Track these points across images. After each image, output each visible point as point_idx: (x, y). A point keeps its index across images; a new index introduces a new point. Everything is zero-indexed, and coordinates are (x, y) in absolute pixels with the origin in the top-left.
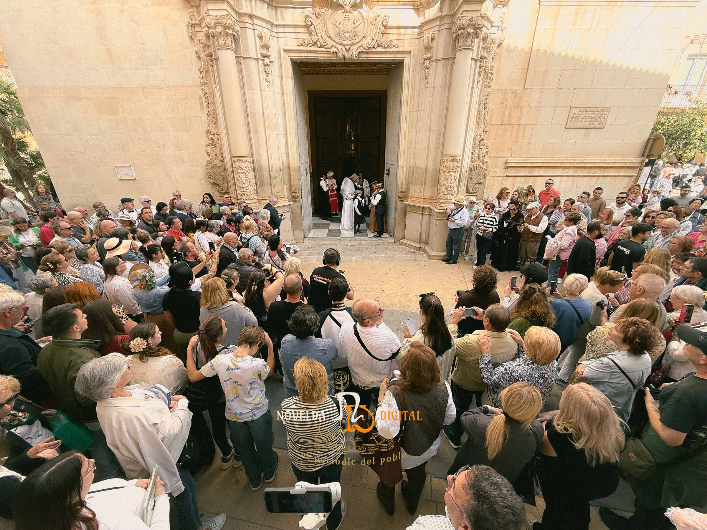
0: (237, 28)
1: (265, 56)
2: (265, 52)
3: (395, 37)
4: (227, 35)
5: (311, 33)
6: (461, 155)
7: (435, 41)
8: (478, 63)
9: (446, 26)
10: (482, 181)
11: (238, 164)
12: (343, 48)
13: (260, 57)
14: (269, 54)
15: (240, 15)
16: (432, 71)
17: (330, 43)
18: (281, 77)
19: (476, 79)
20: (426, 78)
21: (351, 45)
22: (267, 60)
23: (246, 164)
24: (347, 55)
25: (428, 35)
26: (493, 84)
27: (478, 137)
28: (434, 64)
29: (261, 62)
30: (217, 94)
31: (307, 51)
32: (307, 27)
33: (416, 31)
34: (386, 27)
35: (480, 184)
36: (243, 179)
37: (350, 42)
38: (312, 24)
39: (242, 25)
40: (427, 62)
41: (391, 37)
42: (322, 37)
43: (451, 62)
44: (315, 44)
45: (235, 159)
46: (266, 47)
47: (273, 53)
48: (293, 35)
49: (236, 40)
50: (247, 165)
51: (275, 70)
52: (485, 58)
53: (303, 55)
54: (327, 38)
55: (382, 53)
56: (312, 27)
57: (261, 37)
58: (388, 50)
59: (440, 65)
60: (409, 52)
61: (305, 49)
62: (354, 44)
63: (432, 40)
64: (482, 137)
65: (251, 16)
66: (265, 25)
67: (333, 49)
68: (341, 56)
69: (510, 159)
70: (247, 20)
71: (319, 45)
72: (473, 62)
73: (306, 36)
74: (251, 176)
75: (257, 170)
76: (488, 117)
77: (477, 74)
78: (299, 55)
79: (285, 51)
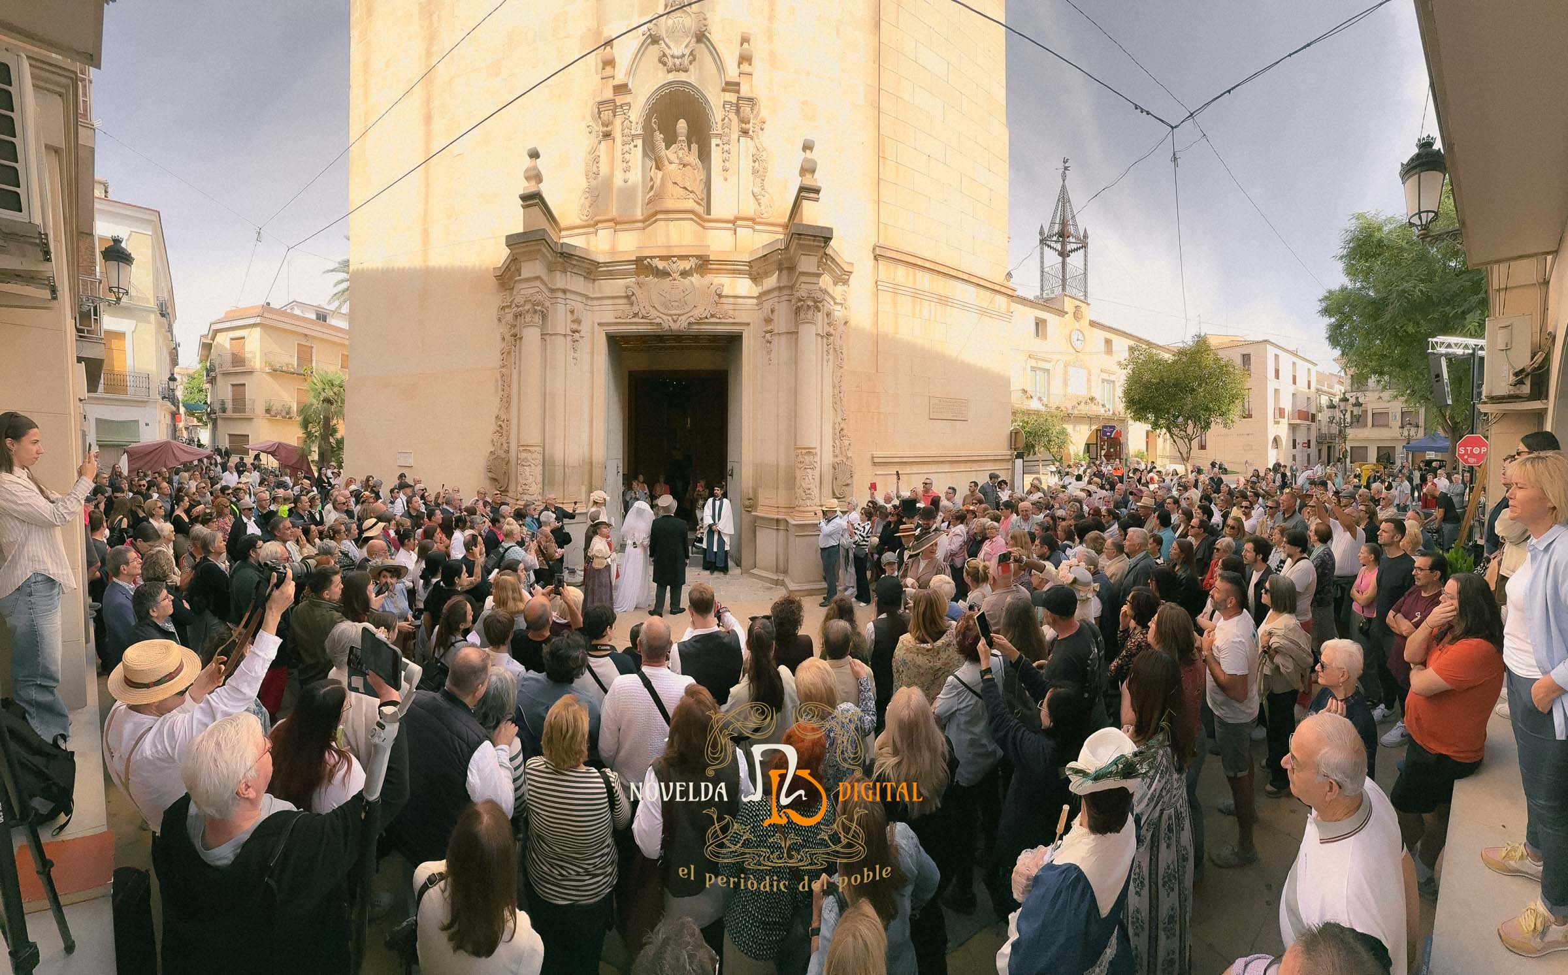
0: (547, 304)
1: (574, 332)
2: (575, 326)
3: (731, 307)
4: (535, 312)
5: (632, 304)
6: (819, 447)
7: (776, 313)
8: (825, 339)
9: (786, 298)
10: (849, 482)
11: (524, 455)
12: (670, 318)
13: (569, 332)
14: (579, 328)
15: (553, 291)
16: (774, 346)
17: (654, 313)
18: (592, 353)
19: (825, 357)
20: (769, 353)
21: (679, 315)
22: (576, 335)
23: (534, 456)
24: (675, 327)
25: (767, 306)
26: (845, 365)
27: (836, 426)
28: (776, 338)
29: (569, 338)
30: (515, 377)
31: (626, 323)
32: (628, 297)
33: (755, 301)
34: (720, 296)
35: (847, 485)
36: (528, 474)
37: (678, 312)
38: (633, 294)
39: (553, 301)
40: (768, 335)
41: (726, 307)
42: (644, 307)
43: (794, 336)
44: (636, 315)
45: (521, 448)
46: (578, 321)
47: (585, 328)
48: (610, 307)
49: (544, 316)
50: (535, 458)
51: (585, 346)
52: (831, 335)
53: (619, 327)
54: (651, 309)
55: (717, 324)
56: (634, 297)
57: (572, 312)
58: (723, 320)
59: (784, 338)
60: (748, 324)
61: (623, 321)
62: (683, 314)
63: (772, 311)
65: (564, 291)
66: (579, 298)
67: (658, 321)
68: (667, 327)
69: (876, 454)
70: (560, 295)
71: (641, 316)
72: (819, 338)
73: (628, 307)
74: (538, 470)
75: (547, 464)
77: (825, 353)
78: (616, 328)
79: (600, 324)
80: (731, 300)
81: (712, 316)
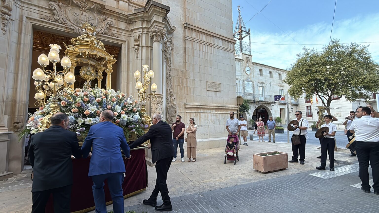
1: (5, 13)
2: (6, 11)
3: (116, 32)
5: (53, 14)
7: (141, 38)
9: (145, 32)
10: (174, 115)
12: (79, 28)
14: (9, 13)
16: (140, 51)
17: (69, 23)
19: (164, 60)
20: (137, 54)
22: (7, 17)
25: (136, 35)
26: (172, 65)
27: (168, 90)
28: (140, 48)
31: (49, 23)
32: (51, 10)
33: (129, 33)
34: (110, 26)
38: (55, 9)
40: (136, 47)
41: (113, 32)
42: (62, 18)
43: (150, 49)
44: (56, 21)
46: (8, 8)
47: (15, 15)
48: (37, 12)
51: (14, 26)
52: (167, 52)
53: (44, 24)
54: (67, 20)
55: (108, 38)
56: (55, 11)
58: (112, 37)
59: (144, 49)
60: (125, 41)
61: (47, 21)
63: (139, 37)
64: (171, 90)
67: (72, 28)
68: (78, 32)
69: (187, 103)
71: (60, 22)
72: (162, 51)
73: (50, 15)
76: (172, 81)
77: (164, 57)
78: (41, 23)
79: (27, 18)
80: (115, 30)
81: (105, 34)
